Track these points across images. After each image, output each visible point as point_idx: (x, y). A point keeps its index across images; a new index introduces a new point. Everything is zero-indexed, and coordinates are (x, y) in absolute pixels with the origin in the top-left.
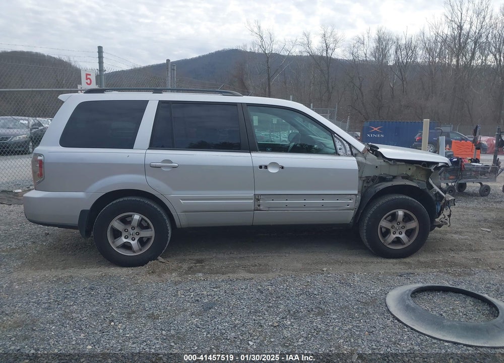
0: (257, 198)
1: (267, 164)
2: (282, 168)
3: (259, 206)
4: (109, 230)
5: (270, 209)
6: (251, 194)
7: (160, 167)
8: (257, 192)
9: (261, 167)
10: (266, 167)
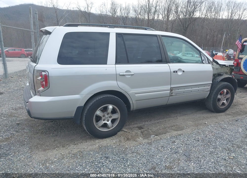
0: (171, 89)
1: (177, 70)
2: (184, 71)
3: (172, 94)
4: (94, 117)
5: (177, 95)
6: (168, 87)
7: (125, 75)
8: (172, 86)
9: (174, 72)
10: (177, 72)
